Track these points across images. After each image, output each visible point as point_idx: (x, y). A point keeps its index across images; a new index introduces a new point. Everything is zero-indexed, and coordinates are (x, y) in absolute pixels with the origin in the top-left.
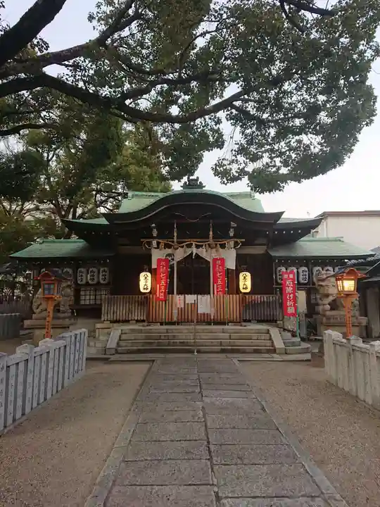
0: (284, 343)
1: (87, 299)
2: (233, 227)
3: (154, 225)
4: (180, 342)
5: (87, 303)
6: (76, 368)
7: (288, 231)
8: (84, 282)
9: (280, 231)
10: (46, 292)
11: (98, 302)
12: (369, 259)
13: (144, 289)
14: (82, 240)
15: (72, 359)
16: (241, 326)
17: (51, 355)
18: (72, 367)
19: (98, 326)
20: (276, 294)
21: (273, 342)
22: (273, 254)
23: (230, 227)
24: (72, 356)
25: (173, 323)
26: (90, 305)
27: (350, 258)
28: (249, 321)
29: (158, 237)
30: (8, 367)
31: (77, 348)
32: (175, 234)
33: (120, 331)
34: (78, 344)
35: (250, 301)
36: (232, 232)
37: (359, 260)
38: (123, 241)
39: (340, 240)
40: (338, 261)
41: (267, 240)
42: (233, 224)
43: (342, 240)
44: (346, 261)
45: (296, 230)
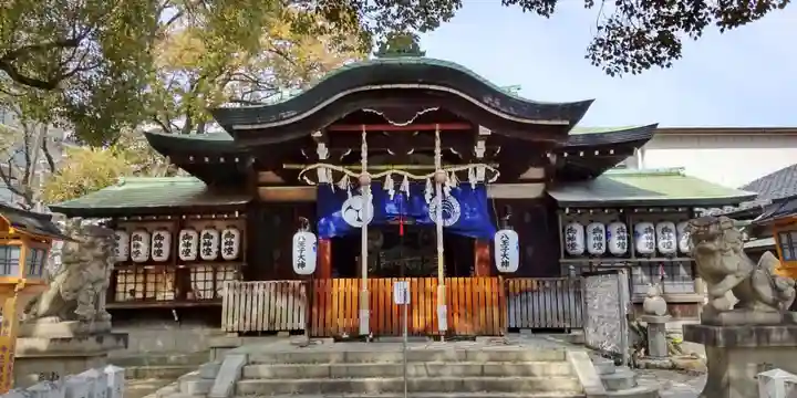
0: (605, 382)
2: (483, 138)
3: (318, 134)
5: (200, 296)
7: (589, 150)
8: (192, 256)
9: (574, 151)
12: (744, 206)
14: (195, 179)
16: (504, 343)
19: (215, 342)
20: (568, 275)
21: (577, 381)
22: (560, 197)
23: (478, 137)
26: (204, 300)
28: (515, 330)
29: (330, 159)
32: (364, 154)
33: (244, 358)
35: (518, 291)
36: (480, 149)
37: (726, 208)
38: (269, 176)
39: (679, 174)
40: (685, 209)
41: (547, 173)
42: (484, 131)
43: (682, 173)
44: (697, 209)
45: (604, 148)
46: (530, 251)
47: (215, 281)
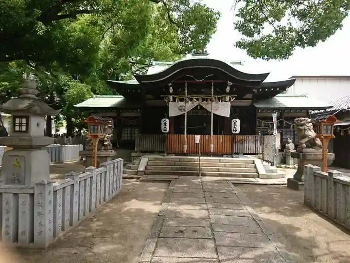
0: (266, 170)
1: (126, 136)
2: (229, 86)
3: (170, 84)
4: (189, 168)
5: (126, 139)
6: (115, 186)
7: (269, 88)
9: (263, 88)
10: (92, 131)
11: (133, 139)
12: (328, 110)
13: (164, 130)
14: (122, 96)
15: (111, 181)
16: (233, 157)
17: (94, 179)
18: (111, 186)
19: (133, 154)
20: (258, 135)
21: (257, 170)
22: (257, 106)
23: (227, 85)
24: (111, 178)
25: (184, 155)
26: (128, 140)
27: (314, 109)
28: (238, 154)
29: (174, 93)
30: (55, 192)
31: (116, 172)
32: (186, 91)
33: (147, 159)
34: (116, 170)
35: (239, 140)
36: (228, 89)
37: (321, 111)
38: (149, 96)
39: (305, 96)
40: (305, 111)
41: (253, 96)
42: (230, 83)
43: (307, 96)
44: (310, 111)
45: (275, 88)
46: (245, 126)
47: (131, 134)
